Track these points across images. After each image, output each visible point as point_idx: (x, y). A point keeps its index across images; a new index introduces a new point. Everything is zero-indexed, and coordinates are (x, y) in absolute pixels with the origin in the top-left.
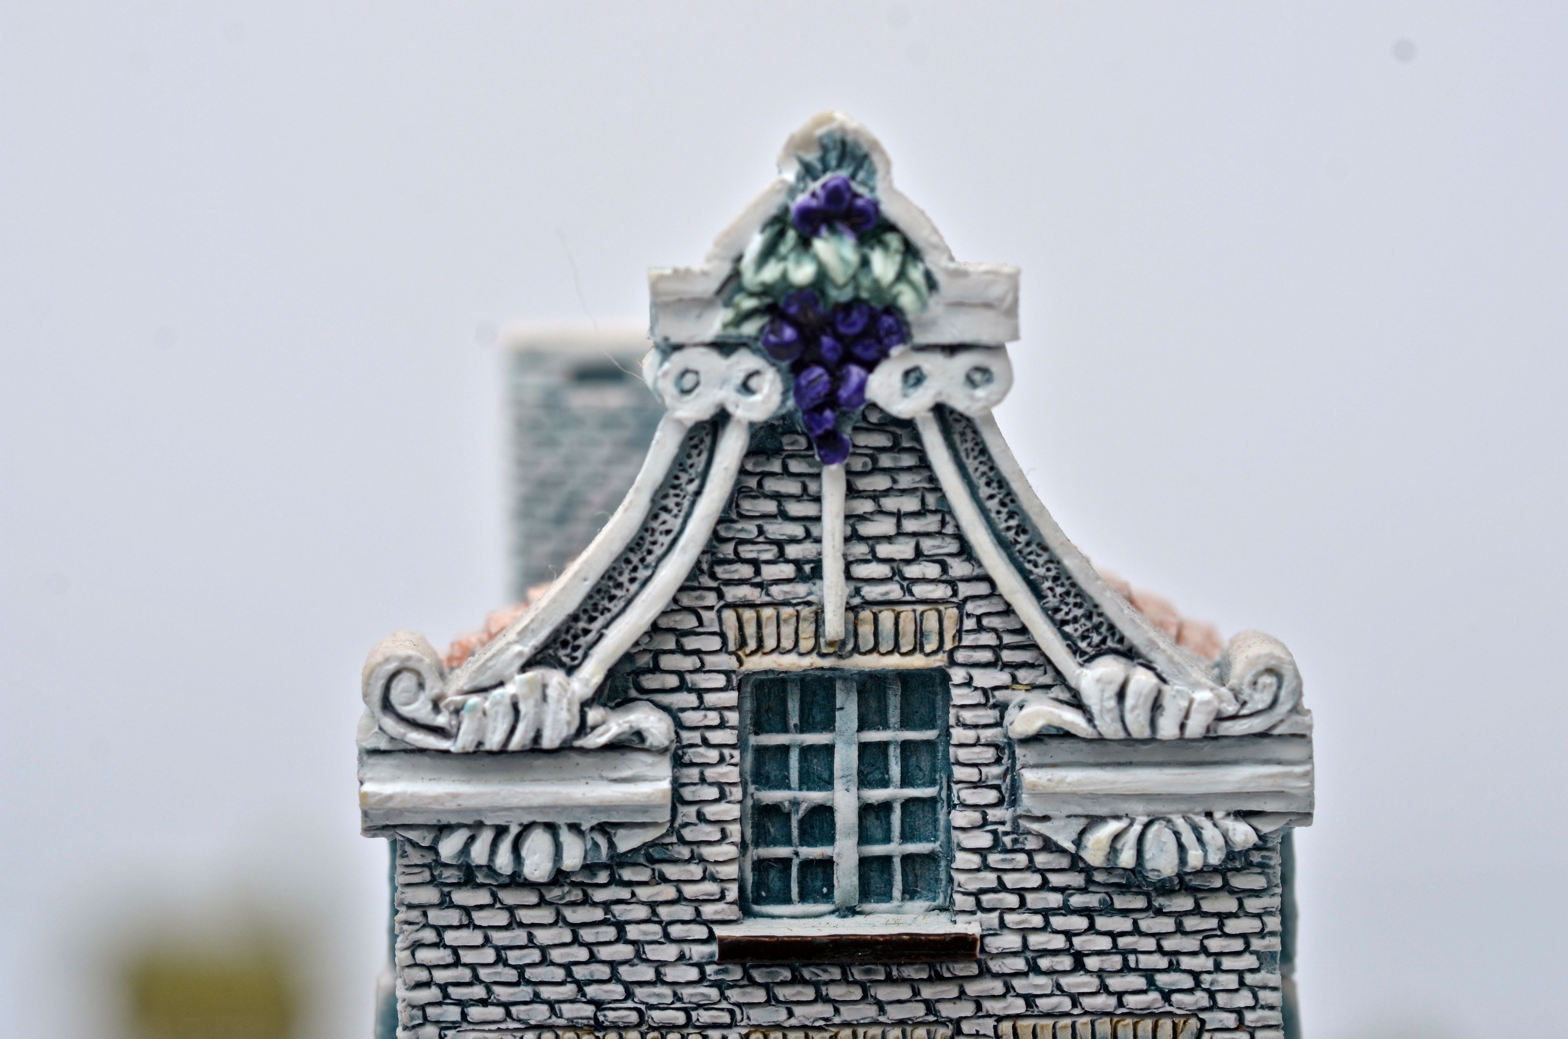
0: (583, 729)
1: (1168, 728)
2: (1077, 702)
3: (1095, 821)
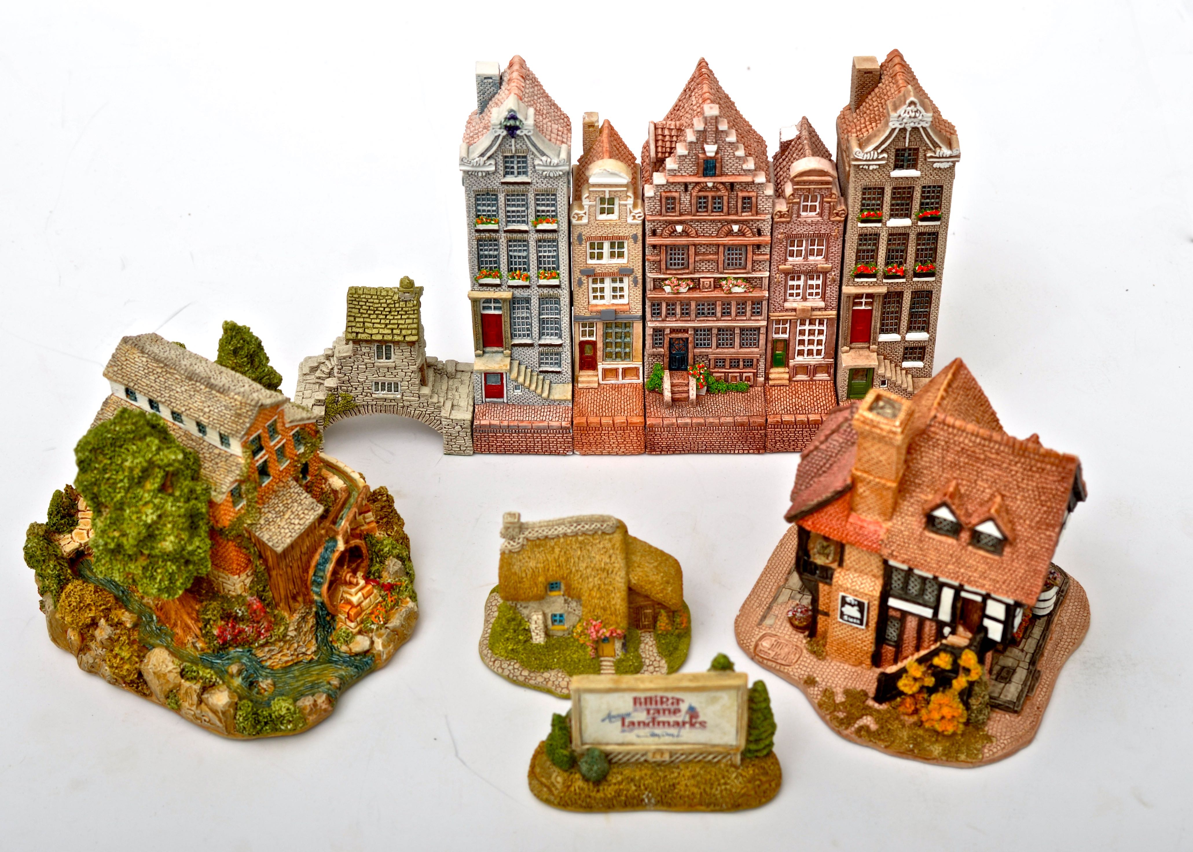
0: (485, 163)
1: (551, 163)
2: (541, 160)
3: (544, 171)
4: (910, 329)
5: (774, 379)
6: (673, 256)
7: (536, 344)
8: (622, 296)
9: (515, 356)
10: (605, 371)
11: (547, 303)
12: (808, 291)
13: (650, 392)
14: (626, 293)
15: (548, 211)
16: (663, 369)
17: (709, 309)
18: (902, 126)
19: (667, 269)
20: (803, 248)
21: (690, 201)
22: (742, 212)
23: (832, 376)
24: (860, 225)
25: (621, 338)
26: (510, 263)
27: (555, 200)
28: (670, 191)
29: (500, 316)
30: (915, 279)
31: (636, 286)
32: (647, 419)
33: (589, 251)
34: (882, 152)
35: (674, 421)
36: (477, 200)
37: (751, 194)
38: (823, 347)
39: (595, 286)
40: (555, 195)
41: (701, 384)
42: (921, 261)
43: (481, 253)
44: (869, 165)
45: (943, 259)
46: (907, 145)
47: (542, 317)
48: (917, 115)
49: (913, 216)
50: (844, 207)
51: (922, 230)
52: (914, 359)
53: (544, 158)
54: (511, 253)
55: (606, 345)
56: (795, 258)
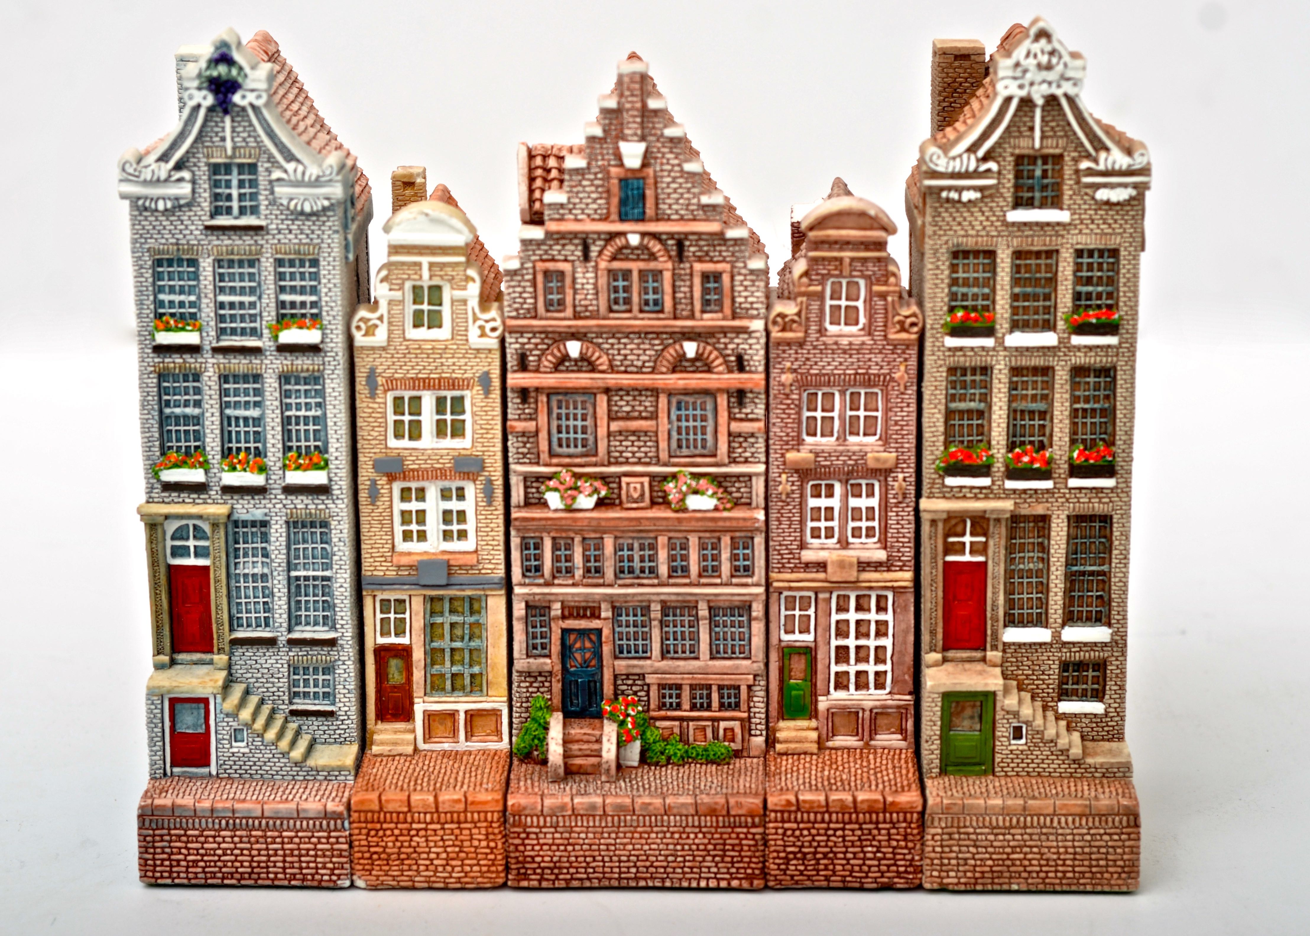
0: (170, 176)
1: (306, 178)
2: (286, 171)
3: (291, 199)
4: (1070, 619)
5: (786, 741)
6: (564, 423)
7: (282, 639)
8: (462, 535)
9: (239, 671)
10: (429, 716)
11: (305, 541)
12: (851, 524)
13: (521, 761)
14: (470, 526)
15: (303, 304)
16: (551, 709)
17: (642, 560)
18: (1023, 93)
19: (552, 454)
20: (835, 414)
21: (595, 285)
22: (703, 312)
23: (911, 739)
24: (952, 342)
25: (462, 639)
26: (225, 436)
27: (315, 276)
28: (553, 260)
29: (206, 569)
30: (1074, 482)
31: (490, 504)
32: (509, 797)
33: (391, 418)
34: (985, 159)
35: (567, 799)
36: (157, 276)
37: (720, 267)
38: (888, 667)
39: (406, 506)
40: (315, 263)
41: (628, 732)
42: (1084, 441)
43: (167, 411)
44: (959, 190)
45: (1129, 433)
46: (1037, 145)
47: (294, 574)
48: (1054, 60)
49: (1061, 325)
50: (914, 309)
51: (1081, 359)
52: (1083, 696)
53: (291, 166)
54: (228, 412)
55: (433, 656)
56: (818, 439)
